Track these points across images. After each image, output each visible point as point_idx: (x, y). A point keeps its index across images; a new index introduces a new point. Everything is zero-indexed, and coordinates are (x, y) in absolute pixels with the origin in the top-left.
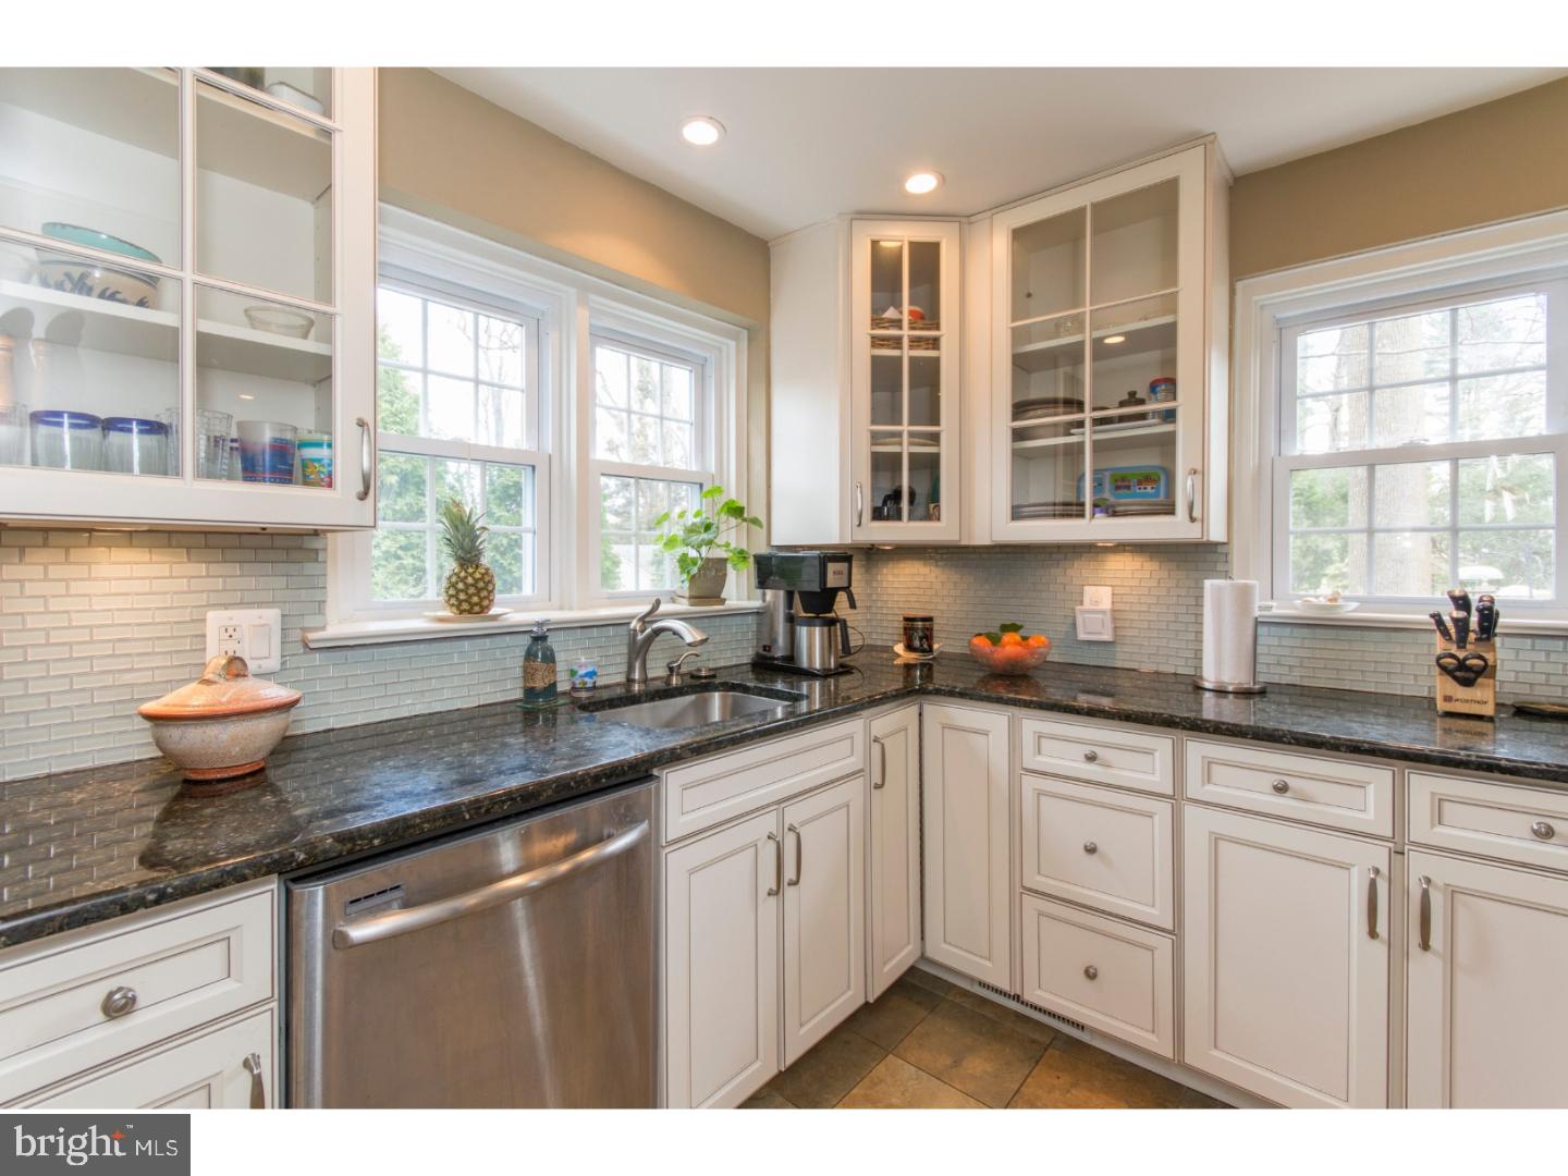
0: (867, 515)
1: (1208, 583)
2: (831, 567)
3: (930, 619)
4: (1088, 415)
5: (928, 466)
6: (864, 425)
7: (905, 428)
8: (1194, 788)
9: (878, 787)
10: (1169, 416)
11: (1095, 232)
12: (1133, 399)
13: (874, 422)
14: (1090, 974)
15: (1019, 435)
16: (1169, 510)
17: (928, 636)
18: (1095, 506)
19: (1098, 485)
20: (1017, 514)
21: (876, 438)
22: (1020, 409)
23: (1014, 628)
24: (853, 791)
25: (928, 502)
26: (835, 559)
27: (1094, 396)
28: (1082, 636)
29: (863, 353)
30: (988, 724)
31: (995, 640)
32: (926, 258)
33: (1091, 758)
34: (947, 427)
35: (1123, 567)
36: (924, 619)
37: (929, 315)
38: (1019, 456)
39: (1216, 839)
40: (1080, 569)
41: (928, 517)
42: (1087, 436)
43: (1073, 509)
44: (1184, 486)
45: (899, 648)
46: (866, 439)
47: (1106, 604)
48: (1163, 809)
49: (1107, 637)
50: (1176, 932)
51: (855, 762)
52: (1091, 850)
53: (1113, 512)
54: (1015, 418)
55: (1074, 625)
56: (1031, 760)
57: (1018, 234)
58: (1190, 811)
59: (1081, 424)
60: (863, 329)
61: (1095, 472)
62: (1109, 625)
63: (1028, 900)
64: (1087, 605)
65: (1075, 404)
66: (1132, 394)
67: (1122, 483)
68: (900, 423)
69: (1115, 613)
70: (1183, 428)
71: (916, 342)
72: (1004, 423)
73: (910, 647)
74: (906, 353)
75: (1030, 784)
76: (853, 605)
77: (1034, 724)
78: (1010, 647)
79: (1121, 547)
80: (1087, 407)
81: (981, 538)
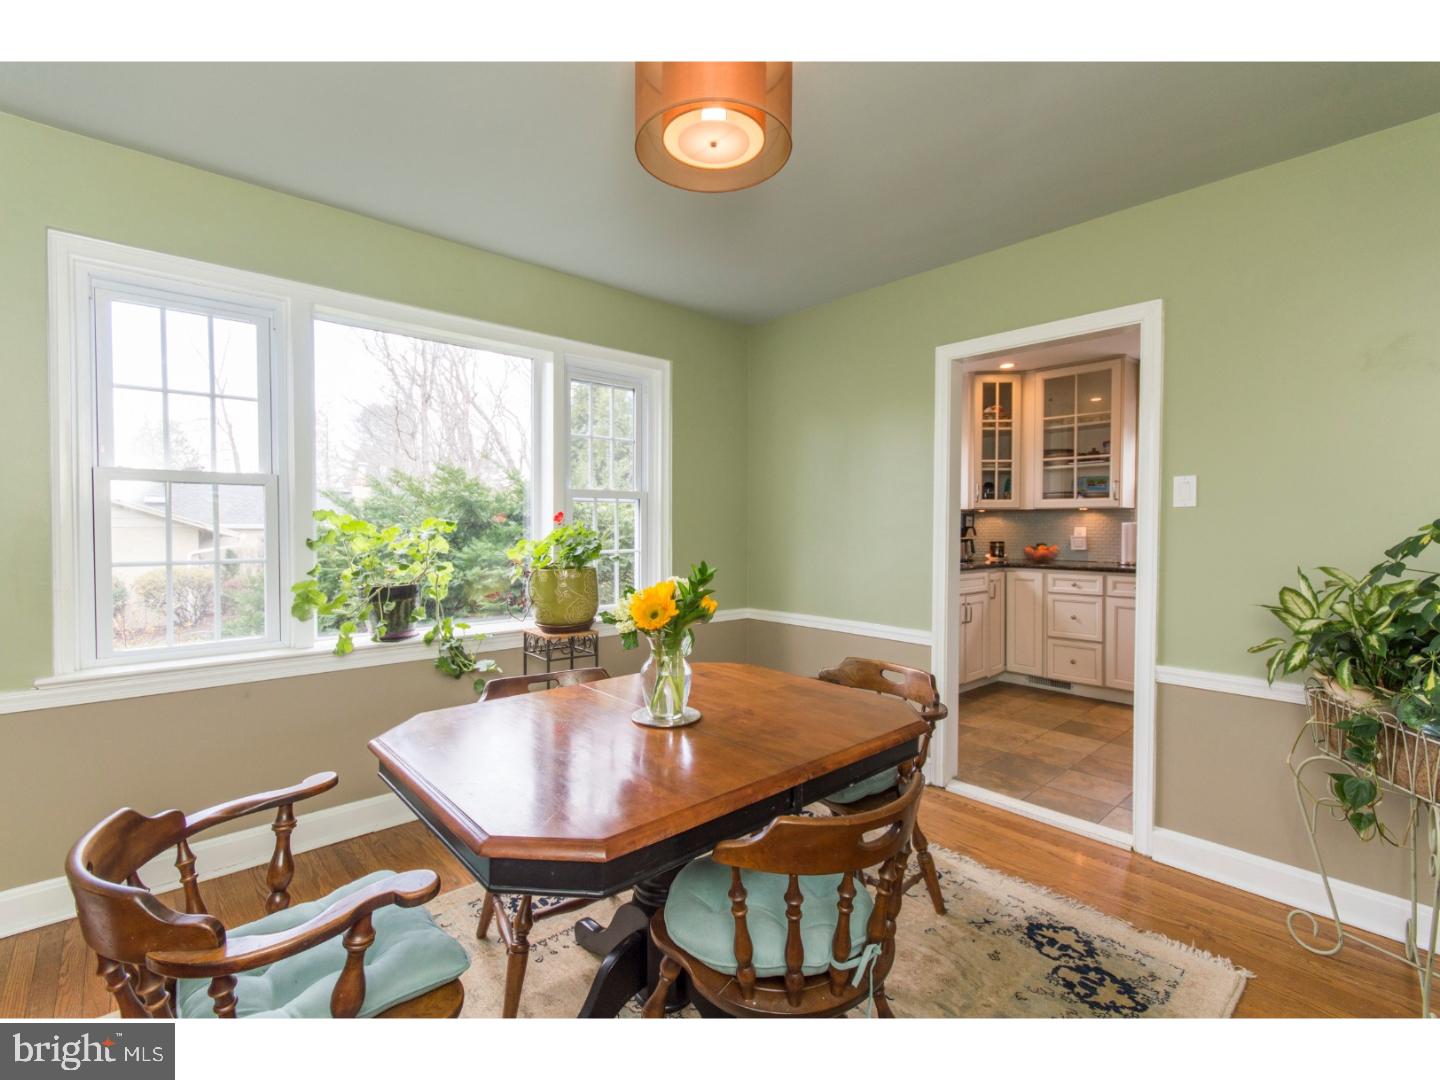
0: (980, 497)
1: (1124, 524)
2: (968, 518)
3: (1002, 543)
4: (1075, 457)
5: (1006, 475)
6: (980, 460)
7: (997, 461)
8: (1110, 591)
9: (992, 598)
10: (1107, 459)
11: (1079, 383)
12: (1095, 452)
13: (984, 458)
14: (1073, 662)
15: (1046, 464)
16: (1107, 495)
17: (1002, 550)
18: (1079, 493)
19: (1080, 484)
20: (1045, 496)
21: (984, 465)
22: (1047, 453)
23: (1042, 544)
24: (984, 597)
25: (1006, 492)
26: (969, 515)
27: (1078, 450)
28: (1073, 548)
29: (979, 429)
30: (1034, 577)
31: (1035, 549)
32: (1006, 389)
33: (1074, 585)
34: (1014, 460)
35: (1093, 519)
36: (1000, 543)
37: (1006, 412)
38: (1046, 472)
39: (1117, 608)
40: (1072, 519)
41: (1005, 498)
42: (1075, 465)
43: (1069, 495)
44: (1112, 486)
45: (988, 556)
46: (980, 465)
47: (1084, 534)
48: (1099, 601)
49: (1084, 548)
50: (1103, 643)
51: (984, 588)
52: (1074, 618)
53: (1085, 496)
54: (1045, 457)
55: (1070, 544)
56: (1051, 588)
57: (1048, 384)
58: (1108, 600)
59: (1072, 461)
60: (979, 420)
61: (1079, 478)
62: (1085, 543)
63: (1050, 641)
64: (1076, 534)
65: (1070, 452)
66: (1094, 449)
67: (1091, 483)
68: (994, 458)
69: (1088, 539)
70: (1112, 463)
71: (1001, 424)
72: (1039, 458)
73: (993, 555)
74: (997, 429)
75: (1050, 598)
76: (975, 534)
77: (1052, 575)
78: (1041, 551)
79: (1090, 510)
80: (1075, 452)
81: (1029, 506)
